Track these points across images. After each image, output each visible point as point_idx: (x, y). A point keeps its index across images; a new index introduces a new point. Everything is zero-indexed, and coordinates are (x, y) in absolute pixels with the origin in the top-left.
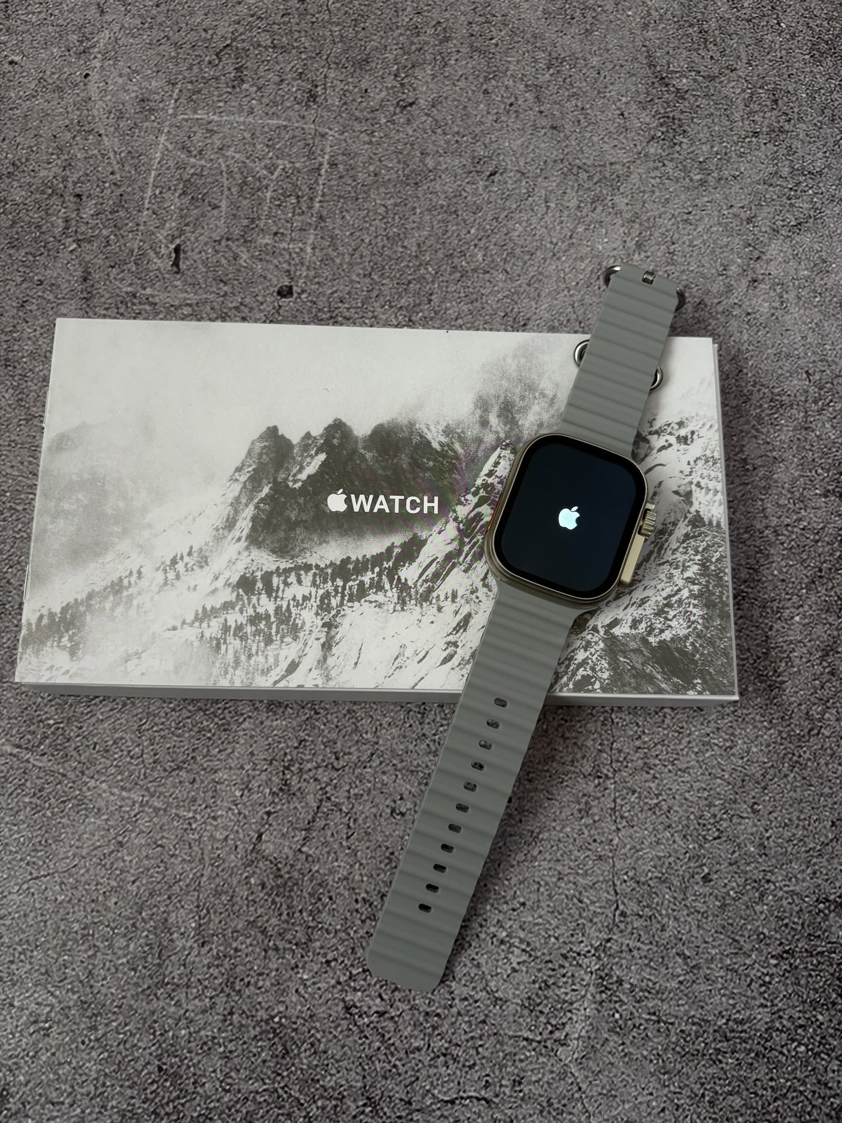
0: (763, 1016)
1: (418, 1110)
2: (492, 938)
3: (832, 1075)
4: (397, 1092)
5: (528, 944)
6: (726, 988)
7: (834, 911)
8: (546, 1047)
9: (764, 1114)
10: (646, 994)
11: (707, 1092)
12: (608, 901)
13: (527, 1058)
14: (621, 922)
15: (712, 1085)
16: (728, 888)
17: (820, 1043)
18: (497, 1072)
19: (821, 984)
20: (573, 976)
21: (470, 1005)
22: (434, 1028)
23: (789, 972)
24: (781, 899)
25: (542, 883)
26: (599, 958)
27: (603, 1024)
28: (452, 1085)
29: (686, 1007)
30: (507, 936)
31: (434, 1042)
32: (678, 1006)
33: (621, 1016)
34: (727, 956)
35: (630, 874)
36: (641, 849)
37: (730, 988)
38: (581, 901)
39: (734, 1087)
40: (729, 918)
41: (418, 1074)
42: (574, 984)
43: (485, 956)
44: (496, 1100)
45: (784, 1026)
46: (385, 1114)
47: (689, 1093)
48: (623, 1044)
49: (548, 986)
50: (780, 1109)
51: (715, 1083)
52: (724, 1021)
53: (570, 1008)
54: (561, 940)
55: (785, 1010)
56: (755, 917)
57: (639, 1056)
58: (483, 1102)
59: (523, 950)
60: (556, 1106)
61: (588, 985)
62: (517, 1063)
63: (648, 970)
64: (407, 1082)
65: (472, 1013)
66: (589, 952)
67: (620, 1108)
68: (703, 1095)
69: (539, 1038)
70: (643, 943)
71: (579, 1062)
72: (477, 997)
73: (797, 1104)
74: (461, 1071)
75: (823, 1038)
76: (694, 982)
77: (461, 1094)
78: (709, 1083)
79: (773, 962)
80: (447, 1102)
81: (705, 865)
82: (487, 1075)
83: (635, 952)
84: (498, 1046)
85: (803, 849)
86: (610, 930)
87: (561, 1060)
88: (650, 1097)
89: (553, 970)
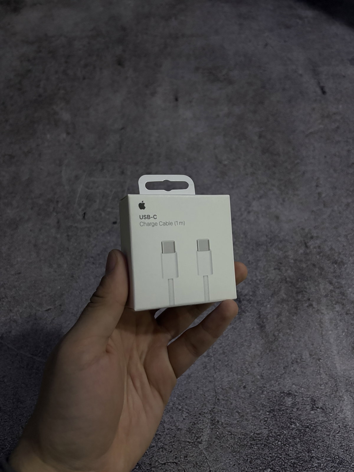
0: (265, 432)
1: (154, 467)
2: (177, 408)
3: (290, 452)
4: (147, 461)
5: (188, 410)
6: (253, 423)
7: (286, 396)
8: (195, 444)
9: (268, 466)
10: (227, 425)
11: (248, 459)
12: (213, 395)
13: (189, 448)
14: (218, 402)
15: (250, 456)
16: (252, 390)
17: (286, 441)
18: (179, 453)
19: (284, 420)
20: (203, 420)
21: (170, 431)
22: (159, 439)
23: (273, 417)
24: (269, 393)
25: (192, 390)
26: (211, 414)
27: (213, 436)
28: (164, 458)
29: (240, 429)
30: (182, 408)
31: (159, 444)
32: (238, 429)
33: (219, 433)
34: (252, 412)
35: (220, 386)
36: (223, 378)
37: (254, 422)
38: (205, 396)
39: (257, 457)
40: (253, 399)
41: (154, 455)
42: (203, 423)
43: (175, 415)
44: (179, 463)
45: (273, 435)
46: (143, 468)
47: (243, 459)
48: (220, 442)
49: (195, 424)
50: (274, 464)
51: (251, 455)
52: (253, 434)
53: (202, 431)
54: (199, 408)
55: (272, 430)
56: (261, 399)
57: (225, 446)
58: (175, 464)
59: (187, 412)
60: (199, 464)
61: (208, 423)
62: (186, 450)
63: (227, 417)
64: (150, 457)
65: (170, 434)
66: (208, 412)
67: (220, 464)
68: (247, 460)
69: (192, 441)
70: (225, 408)
71: (206, 449)
72: (172, 428)
73: (279, 462)
74: (167, 453)
75: (286, 439)
76: (242, 421)
77: (168, 461)
78: (249, 455)
79: (268, 413)
80: (163, 464)
81: (244, 382)
82: (176, 454)
83: (223, 412)
84: (179, 444)
85: (275, 376)
86: (214, 405)
87: (200, 448)
88: (230, 461)
89: (196, 418)
